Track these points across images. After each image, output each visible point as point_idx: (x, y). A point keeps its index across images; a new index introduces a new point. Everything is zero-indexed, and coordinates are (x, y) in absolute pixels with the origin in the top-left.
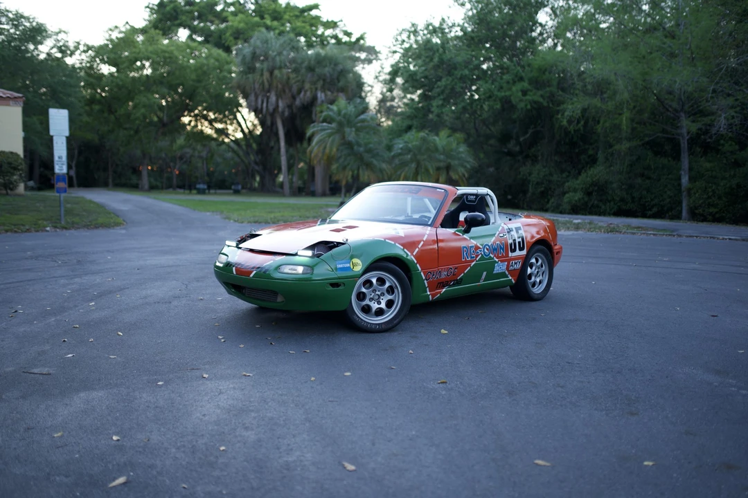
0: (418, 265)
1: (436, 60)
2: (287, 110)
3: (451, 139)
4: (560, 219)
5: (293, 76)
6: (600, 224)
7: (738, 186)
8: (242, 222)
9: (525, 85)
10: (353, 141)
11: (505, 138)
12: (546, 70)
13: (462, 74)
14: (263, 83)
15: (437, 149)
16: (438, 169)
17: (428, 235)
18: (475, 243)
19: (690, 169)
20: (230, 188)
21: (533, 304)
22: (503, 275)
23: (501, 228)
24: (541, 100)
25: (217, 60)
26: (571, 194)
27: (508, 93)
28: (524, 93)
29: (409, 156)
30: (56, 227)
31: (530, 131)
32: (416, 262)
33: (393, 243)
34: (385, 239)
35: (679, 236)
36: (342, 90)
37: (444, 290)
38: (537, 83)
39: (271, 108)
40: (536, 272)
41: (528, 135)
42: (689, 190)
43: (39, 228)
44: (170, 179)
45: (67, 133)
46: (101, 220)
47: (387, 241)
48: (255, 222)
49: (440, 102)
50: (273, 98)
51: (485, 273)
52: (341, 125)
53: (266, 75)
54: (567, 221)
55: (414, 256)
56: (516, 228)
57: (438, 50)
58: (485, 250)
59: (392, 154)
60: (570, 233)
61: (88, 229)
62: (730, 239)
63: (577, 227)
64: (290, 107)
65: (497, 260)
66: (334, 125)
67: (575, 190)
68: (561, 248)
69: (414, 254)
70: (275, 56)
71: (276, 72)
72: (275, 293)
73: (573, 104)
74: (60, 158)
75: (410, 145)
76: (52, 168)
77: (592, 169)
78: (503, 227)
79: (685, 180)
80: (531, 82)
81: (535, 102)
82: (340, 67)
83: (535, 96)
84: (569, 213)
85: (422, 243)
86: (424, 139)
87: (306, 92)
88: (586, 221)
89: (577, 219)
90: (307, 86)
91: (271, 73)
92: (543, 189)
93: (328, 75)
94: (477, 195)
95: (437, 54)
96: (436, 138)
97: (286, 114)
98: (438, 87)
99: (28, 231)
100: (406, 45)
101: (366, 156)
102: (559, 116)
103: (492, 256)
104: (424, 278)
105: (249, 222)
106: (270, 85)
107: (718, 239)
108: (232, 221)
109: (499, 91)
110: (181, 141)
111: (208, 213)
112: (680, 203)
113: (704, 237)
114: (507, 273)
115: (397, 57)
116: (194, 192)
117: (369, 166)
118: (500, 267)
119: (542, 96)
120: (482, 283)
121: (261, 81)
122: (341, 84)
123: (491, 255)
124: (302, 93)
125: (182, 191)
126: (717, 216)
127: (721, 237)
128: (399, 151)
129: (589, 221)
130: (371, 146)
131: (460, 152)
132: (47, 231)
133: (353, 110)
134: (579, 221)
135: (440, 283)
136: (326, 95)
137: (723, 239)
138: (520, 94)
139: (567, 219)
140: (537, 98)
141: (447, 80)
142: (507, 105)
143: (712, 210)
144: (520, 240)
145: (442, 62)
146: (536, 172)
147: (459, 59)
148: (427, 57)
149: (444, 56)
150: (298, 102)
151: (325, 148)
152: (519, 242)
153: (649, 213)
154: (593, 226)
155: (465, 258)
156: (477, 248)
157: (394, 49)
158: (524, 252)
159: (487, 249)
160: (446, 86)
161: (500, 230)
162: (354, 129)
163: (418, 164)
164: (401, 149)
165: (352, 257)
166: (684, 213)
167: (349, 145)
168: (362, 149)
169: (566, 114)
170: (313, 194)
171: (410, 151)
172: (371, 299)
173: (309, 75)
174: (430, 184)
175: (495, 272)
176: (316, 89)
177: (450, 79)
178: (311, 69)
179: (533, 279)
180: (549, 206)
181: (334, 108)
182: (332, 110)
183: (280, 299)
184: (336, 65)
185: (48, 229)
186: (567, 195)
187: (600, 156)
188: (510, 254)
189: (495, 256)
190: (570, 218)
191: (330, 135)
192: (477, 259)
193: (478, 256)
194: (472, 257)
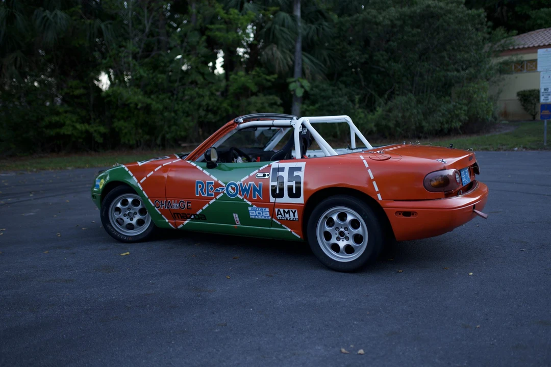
0: (144, 192)
17: (163, 166)
18: (216, 179)
23: (266, 166)
32: (141, 189)
33: (127, 170)
37: (186, 222)
40: (338, 232)
47: (125, 168)
55: (141, 184)
58: (230, 189)
65: (250, 203)
69: (141, 181)
74: (546, 90)
78: (270, 166)
85: (152, 173)
103: (241, 197)
104: (153, 205)
114: (278, 222)
123: (238, 195)
144: (293, 184)
152: (290, 188)
156: (217, 185)
158: (301, 200)
159: (233, 189)
172: (125, 215)
175: (251, 217)
188: (272, 200)
189: (245, 197)
192: (218, 197)
193: (217, 194)
194: (208, 194)
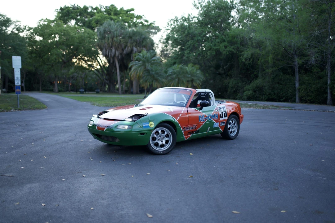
1: (186, 32)
2: (120, 55)
3: (193, 68)
4: (242, 103)
5: (122, 40)
6: (260, 105)
7: (321, 87)
8: (100, 106)
9: (226, 43)
10: (150, 69)
11: (217, 67)
12: (235, 37)
13: (198, 39)
14: (109, 44)
15: (187, 73)
16: (188, 81)
17: (184, 111)
18: (205, 114)
19: (299, 80)
20: (95, 91)
21: (231, 141)
22: (217, 128)
23: (216, 107)
24: (233, 50)
25: (88, 34)
26: (247, 92)
27: (218, 47)
28: (226, 47)
29: (175, 76)
30: (16, 109)
31: (229, 64)
32: (178, 123)
33: (168, 114)
34: (164, 113)
35: (295, 110)
36: (145, 46)
37: (191, 135)
38: (231, 43)
39: (113, 55)
40: (232, 127)
41: (228, 66)
42: (299, 89)
43: (8, 110)
44: (67, 87)
45: (21, 67)
46: (36, 106)
47: (165, 114)
48: (106, 106)
49: (188, 52)
50: (113, 50)
51: (209, 128)
52: (144, 62)
53: (110, 40)
54: (245, 104)
55: (177, 120)
56: (223, 107)
57: (187, 28)
58: (209, 117)
59: (167, 75)
60: (247, 109)
61: (30, 110)
62: (317, 111)
63: (250, 106)
64: (121, 54)
65: (215, 122)
66: (141, 62)
67: (249, 90)
68: (243, 116)
69: (178, 119)
70: (114, 31)
71: (115, 39)
72: (115, 138)
73: (247, 52)
74: (17, 78)
75: (175, 71)
76: (14, 83)
77: (256, 80)
78: (217, 107)
79: (297, 85)
80: (228, 42)
81: (231, 51)
82: (143, 36)
83: (231, 48)
84: (246, 100)
85: (181, 114)
86: (181, 68)
87: (128, 47)
88: (254, 104)
89: (250, 103)
90: (129, 45)
91: (112, 39)
92: (234, 90)
93: (138, 40)
94: (205, 93)
95: (187, 30)
96: (187, 67)
97: (120, 57)
98: (187, 45)
99: (3, 111)
100: (173, 26)
101: (156, 76)
102: (241, 57)
103: (212, 120)
104: (182, 130)
105: (103, 106)
106: (112, 44)
107: (312, 111)
108: (96, 106)
109: (214, 46)
110: (72, 70)
111: (85, 102)
112: (295, 95)
113: (306, 110)
114: (219, 127)
115: (169, 31)
116: (79, 93)
117: (157, 80)
118: (216, 125)
119: (233, 48)
120: (208, 132)
121: (108, 42)
122: (144, 44)
123: (212, 119)
124: (127, 48)
125: (73, 92)
126: (312, 100)
127: (313, 110)
128: (171, 73)
129: (255, 104)
130: (158, 71)
131: (198, 74)
132: (12, 111)
133: (150, 55)
134: (251, 104)
135: (189, 132)
136: (137, 49)
137: (314, 111)
138: (224, 48)
139: (246, 103)
140: (231, 49)
141: (191, 41)
142: (218, 53)
143: (309, 98)
144: (225, 112)
145: (189, 34)
146: (231, 82)
147: (197, 32)
148: (182, 31)
149: (190, 31)
150: (125, 52)
151: (137, 72)
152: (224, 114)
153: (282, 100)
154: (257, 106)
155: (200, 121)
156: (205, 116)
157: (167, 28)
158: (227, 118)
159: (210, 117)
160: (191, 44)
161: (216, 108)
162: (150, 64)
163: (179, 79)
164: (171, 72)
165: (150, 121)
166: (297, 100)
167: (148, 71)
168: (153, 73)
169: (244, 56)
170: (132, 93)
171: (175, 73)
172: (159, 140)
173: (130, 40)
174: (184, 88)
175: (214, 127)
176: (133, 46)
177: (193, 41)
178: (130, 37)
179: (231, 130)
180: (237, 97)
181: (141, 54)
182: (140, 55)
183: (117, 140)
184: (141, 35)
185: (12, 110)
186: (245, 92)
187: (260, 74)
188: (220, 119)
189: (214, 120)
190: (247, 102)
191: (139, 67)
192: (206, 121)
193: (206, 120)
194: (203, 121)
